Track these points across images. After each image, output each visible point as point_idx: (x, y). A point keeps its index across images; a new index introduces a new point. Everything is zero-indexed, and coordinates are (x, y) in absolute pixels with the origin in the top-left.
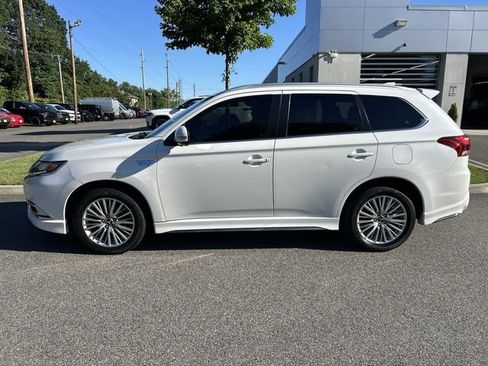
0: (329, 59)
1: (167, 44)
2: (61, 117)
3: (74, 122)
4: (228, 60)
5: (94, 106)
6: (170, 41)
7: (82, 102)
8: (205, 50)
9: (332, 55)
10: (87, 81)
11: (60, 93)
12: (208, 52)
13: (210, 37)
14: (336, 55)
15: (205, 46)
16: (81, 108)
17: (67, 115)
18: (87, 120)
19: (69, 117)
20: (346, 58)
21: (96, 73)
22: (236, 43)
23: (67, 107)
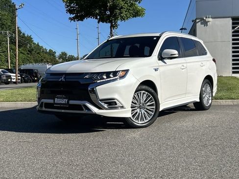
0: (205, 23)
1: (70, 18)
2: (5, 78)
3: (15, 83)
4: (112, 27)
5: (32, 70)
6: (72, 16)
7: (23, 67)
8: (97, 21)
9: (207, 20)
10: (30, 51)
11: (8, 61)
12: (99, 22)
13: (97, 11)
14: (210, 19)
15: (96, 18)
16: (22, 72)
17: (10, 77)
18: (26, 82)
19: (11, 79)
20: (219, 22)
21: (38, 45)
22: (115, 15)
23: (11, 71)
